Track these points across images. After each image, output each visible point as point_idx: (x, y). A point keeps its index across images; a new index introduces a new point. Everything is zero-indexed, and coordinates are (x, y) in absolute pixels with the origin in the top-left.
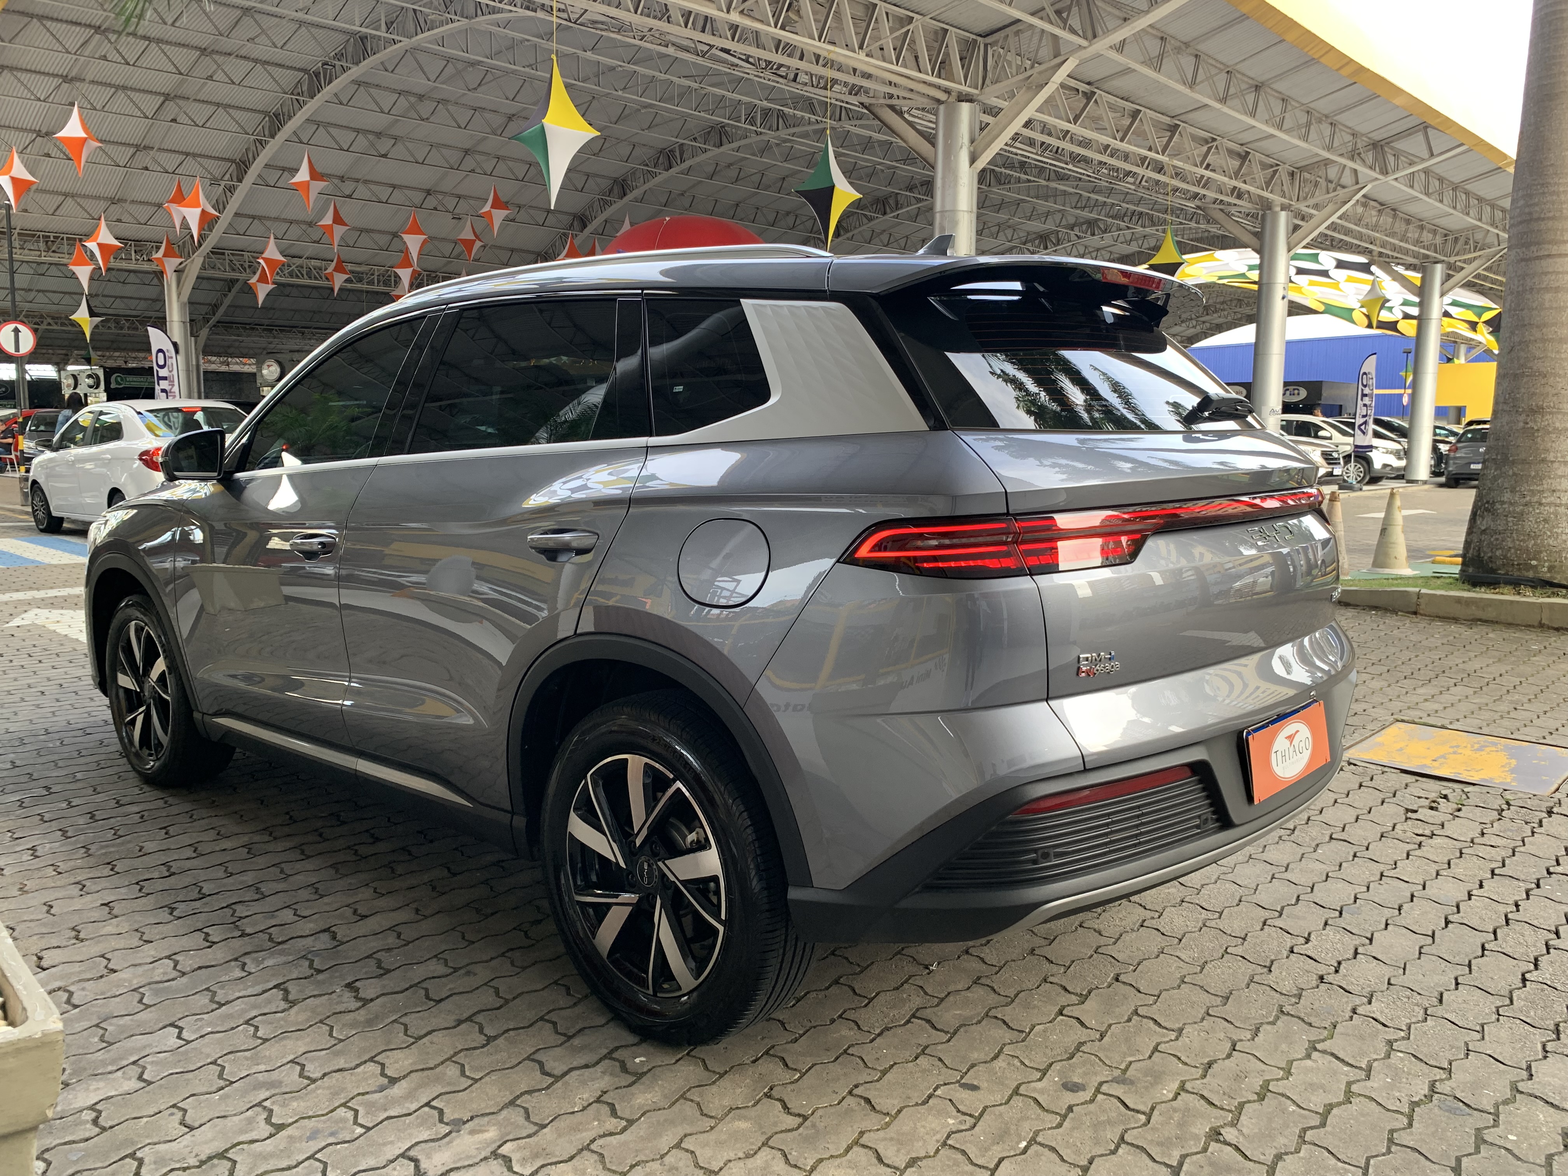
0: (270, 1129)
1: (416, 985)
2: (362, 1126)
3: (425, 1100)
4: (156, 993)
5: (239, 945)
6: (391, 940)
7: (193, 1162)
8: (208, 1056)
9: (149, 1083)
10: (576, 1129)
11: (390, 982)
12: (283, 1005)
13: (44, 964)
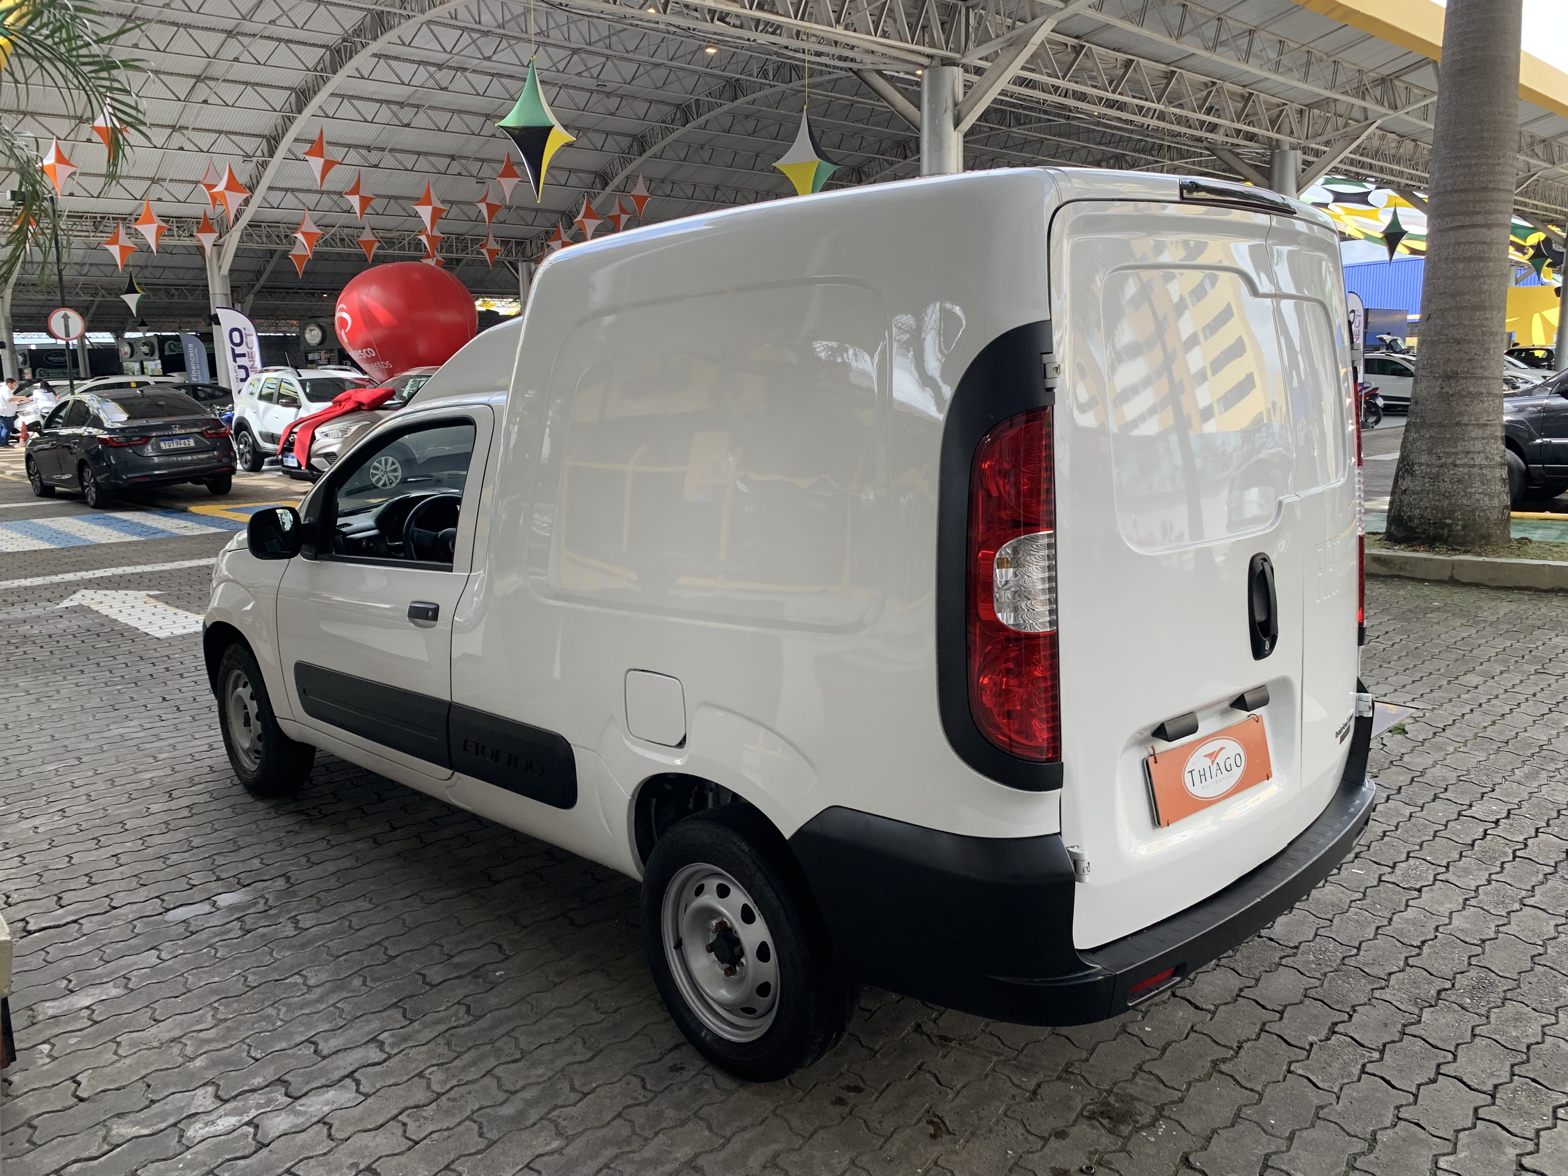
0: (214, 1022)
1: (344, 918)
2: (281, 1020)
3: (331, 1002)
4: (147, 925)
5: (215, 887)
6: (332, 883)
7: (155, 1044)
8: (178, 971)
9: (132, 990)
10: (437, 1022)
11: (323, 916)
12: (239, 933)
13: (63, 903)
